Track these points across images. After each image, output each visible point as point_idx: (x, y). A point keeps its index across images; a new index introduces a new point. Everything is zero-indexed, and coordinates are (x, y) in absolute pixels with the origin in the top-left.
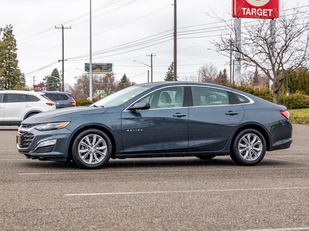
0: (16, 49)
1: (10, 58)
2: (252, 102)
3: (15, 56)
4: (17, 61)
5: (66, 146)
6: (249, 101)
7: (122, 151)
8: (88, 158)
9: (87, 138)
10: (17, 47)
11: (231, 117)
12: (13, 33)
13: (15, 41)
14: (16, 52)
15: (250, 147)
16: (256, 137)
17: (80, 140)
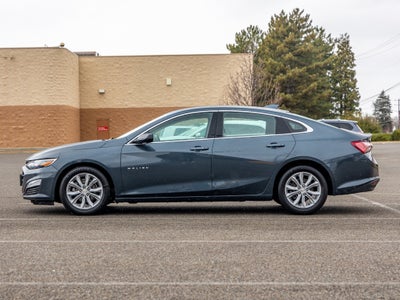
0: (354, 65)
1: (346, 77)
2: (310, 130)
3: (353, 74)
4: (355, 81)
5: (51, 186)
6: (306, 129)
7: (122, 194)
8: (79, 202)
9: (77, 177)
10: (355, 62)
11: (273, 150)
12: (350, 44)
13: (353, 54)
14: (354, 69)
15: (303, 190)
16: (311, 177)
17: (68, 180)
